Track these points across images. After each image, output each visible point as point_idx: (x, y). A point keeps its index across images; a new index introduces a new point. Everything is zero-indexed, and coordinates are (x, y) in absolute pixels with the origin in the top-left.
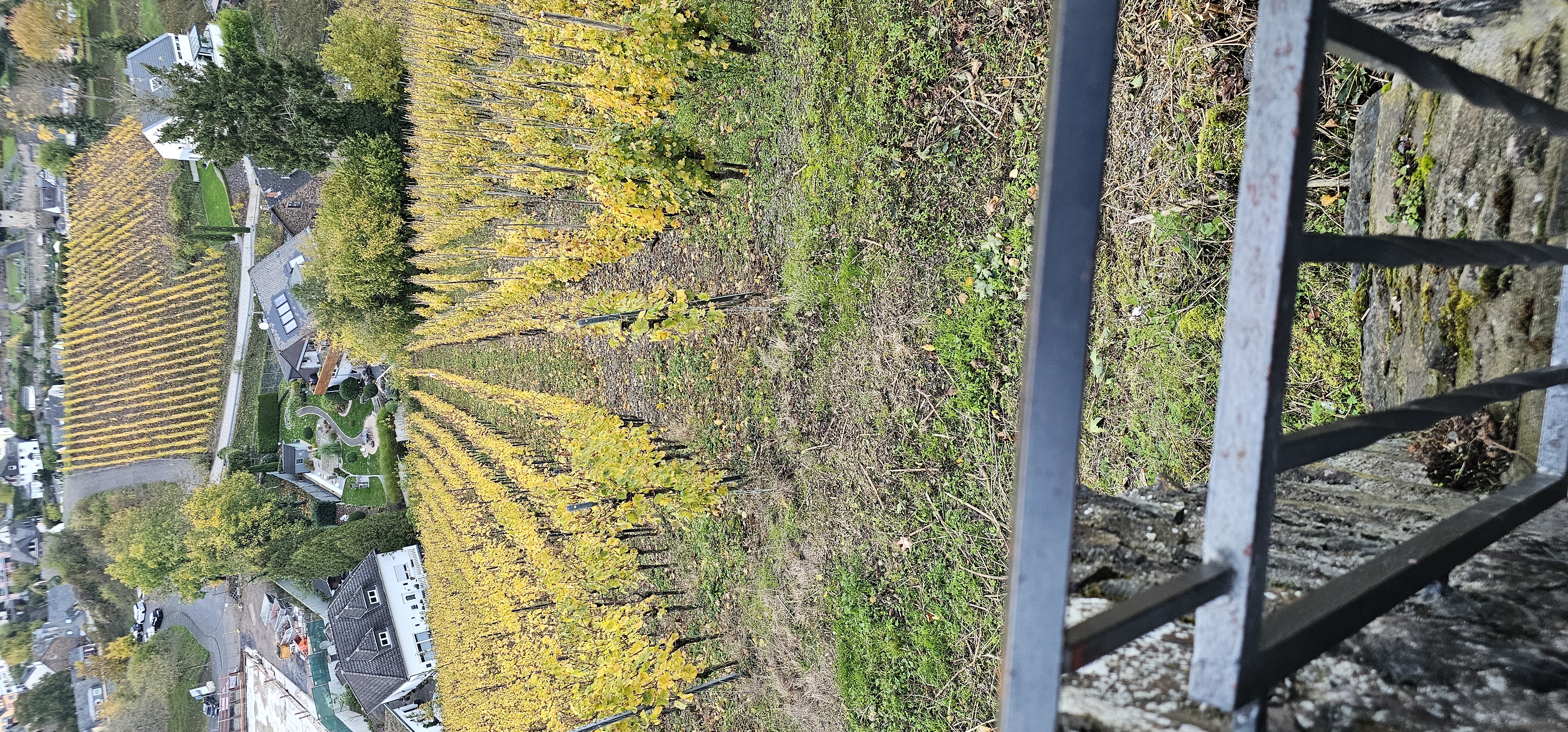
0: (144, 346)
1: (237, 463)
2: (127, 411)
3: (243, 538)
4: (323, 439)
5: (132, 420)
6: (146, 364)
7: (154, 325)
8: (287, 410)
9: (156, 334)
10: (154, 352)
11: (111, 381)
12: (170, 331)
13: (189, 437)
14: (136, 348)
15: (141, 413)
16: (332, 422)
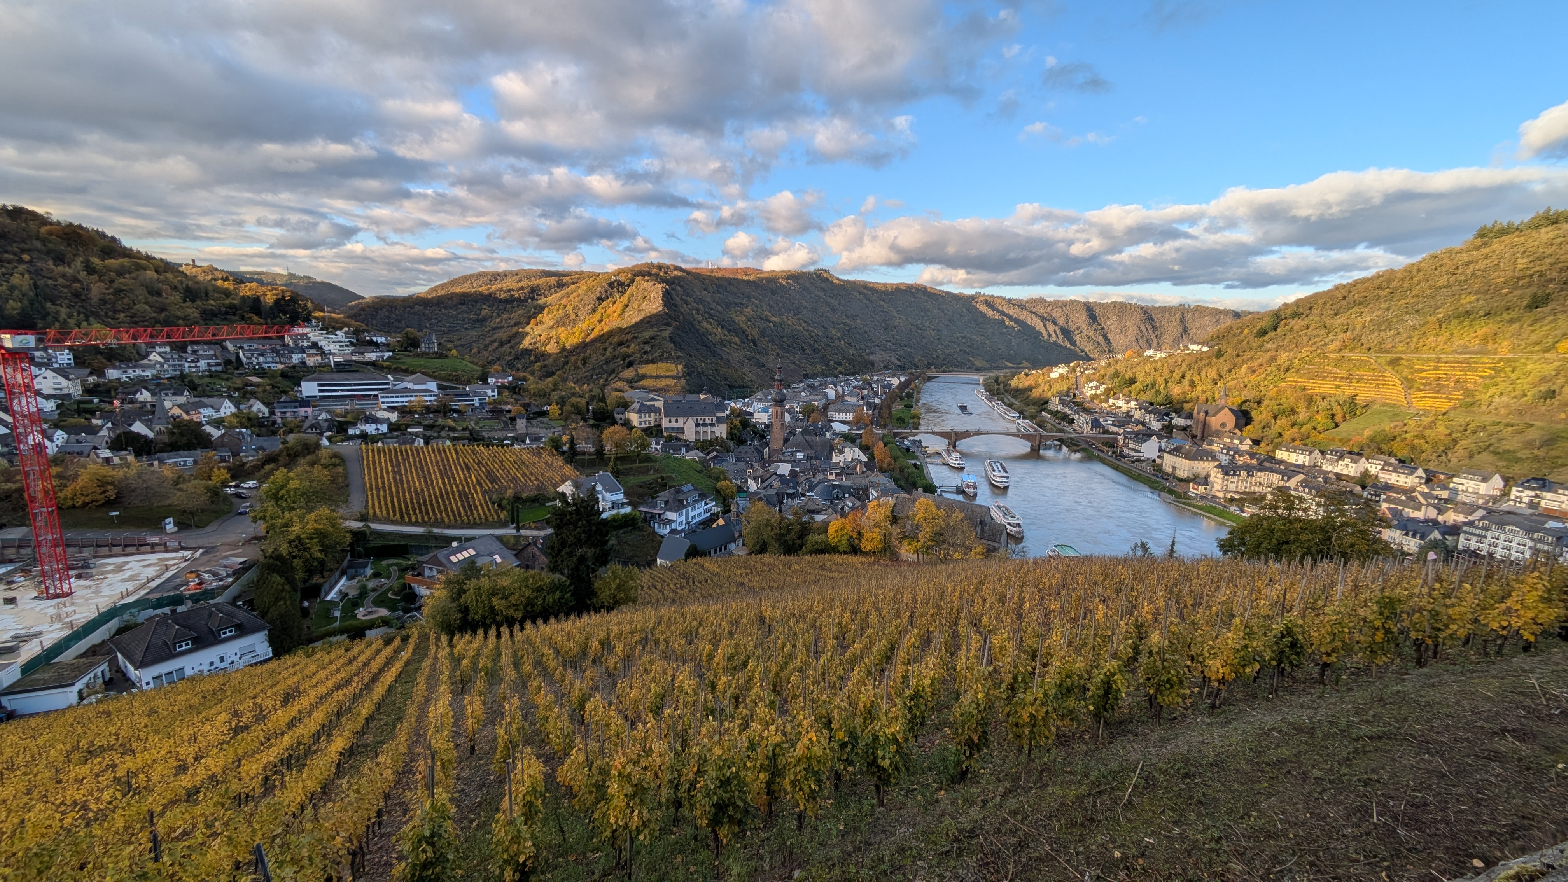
0: (444, 483)
1: (359, 536)
2: (401, 475)
3: (298, 543)
4: (371, 585)
5: (394, 478)
6: (432, 484)
7: (457, 487)
8: (396, 561)
9: (451, 488)
10: (440, 488)
11: (422, 468)
12: (454, 496)
13: (380, 507)
14: (443, 479)
15: (399, 483)
16: (385, 587)
